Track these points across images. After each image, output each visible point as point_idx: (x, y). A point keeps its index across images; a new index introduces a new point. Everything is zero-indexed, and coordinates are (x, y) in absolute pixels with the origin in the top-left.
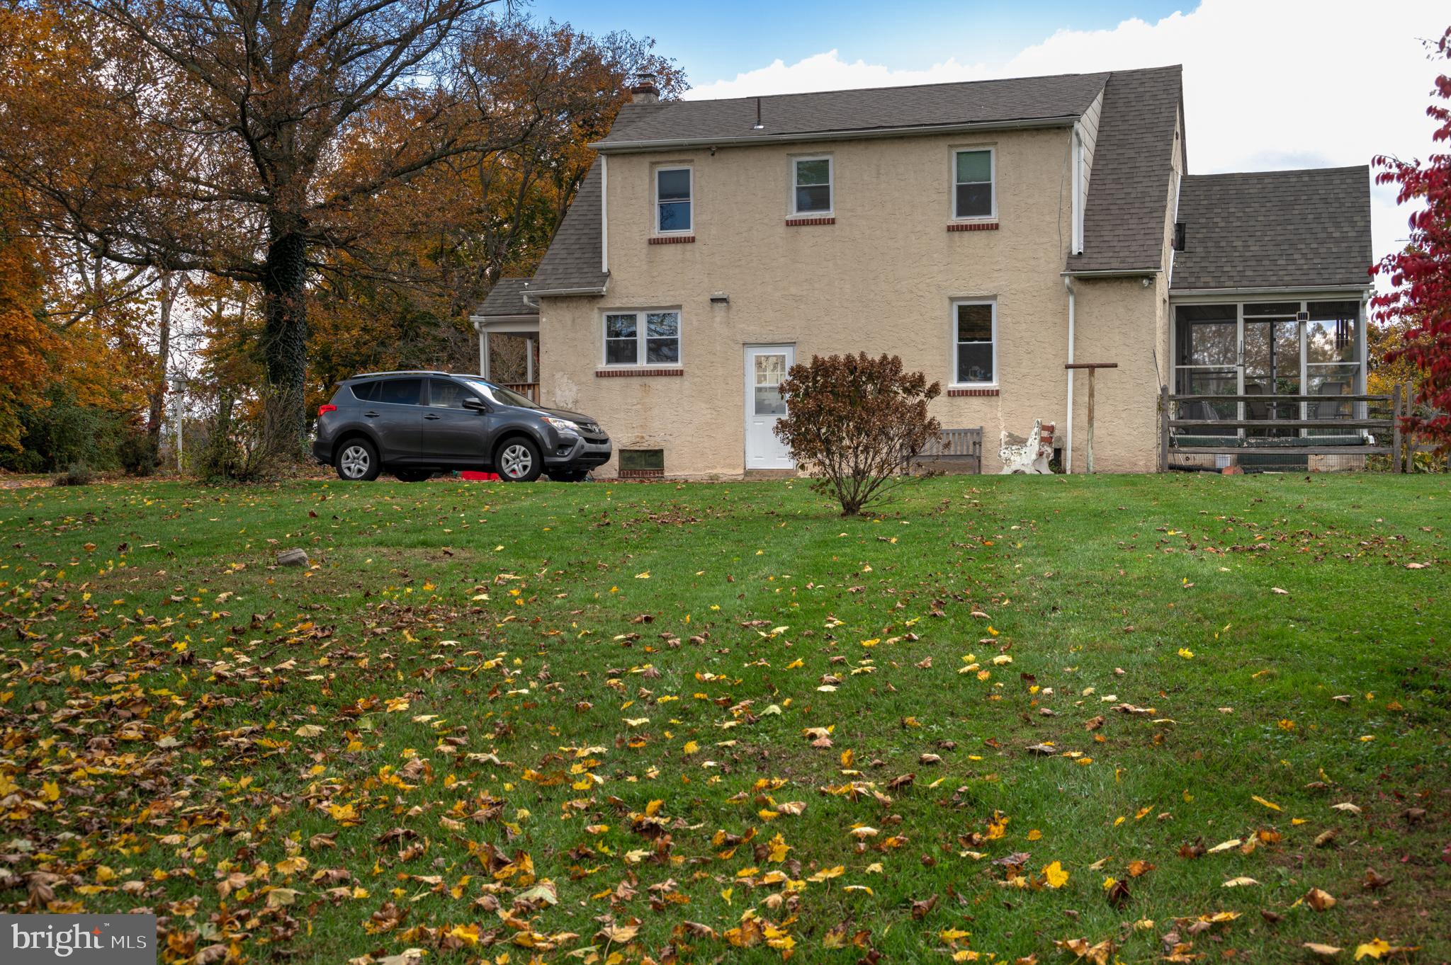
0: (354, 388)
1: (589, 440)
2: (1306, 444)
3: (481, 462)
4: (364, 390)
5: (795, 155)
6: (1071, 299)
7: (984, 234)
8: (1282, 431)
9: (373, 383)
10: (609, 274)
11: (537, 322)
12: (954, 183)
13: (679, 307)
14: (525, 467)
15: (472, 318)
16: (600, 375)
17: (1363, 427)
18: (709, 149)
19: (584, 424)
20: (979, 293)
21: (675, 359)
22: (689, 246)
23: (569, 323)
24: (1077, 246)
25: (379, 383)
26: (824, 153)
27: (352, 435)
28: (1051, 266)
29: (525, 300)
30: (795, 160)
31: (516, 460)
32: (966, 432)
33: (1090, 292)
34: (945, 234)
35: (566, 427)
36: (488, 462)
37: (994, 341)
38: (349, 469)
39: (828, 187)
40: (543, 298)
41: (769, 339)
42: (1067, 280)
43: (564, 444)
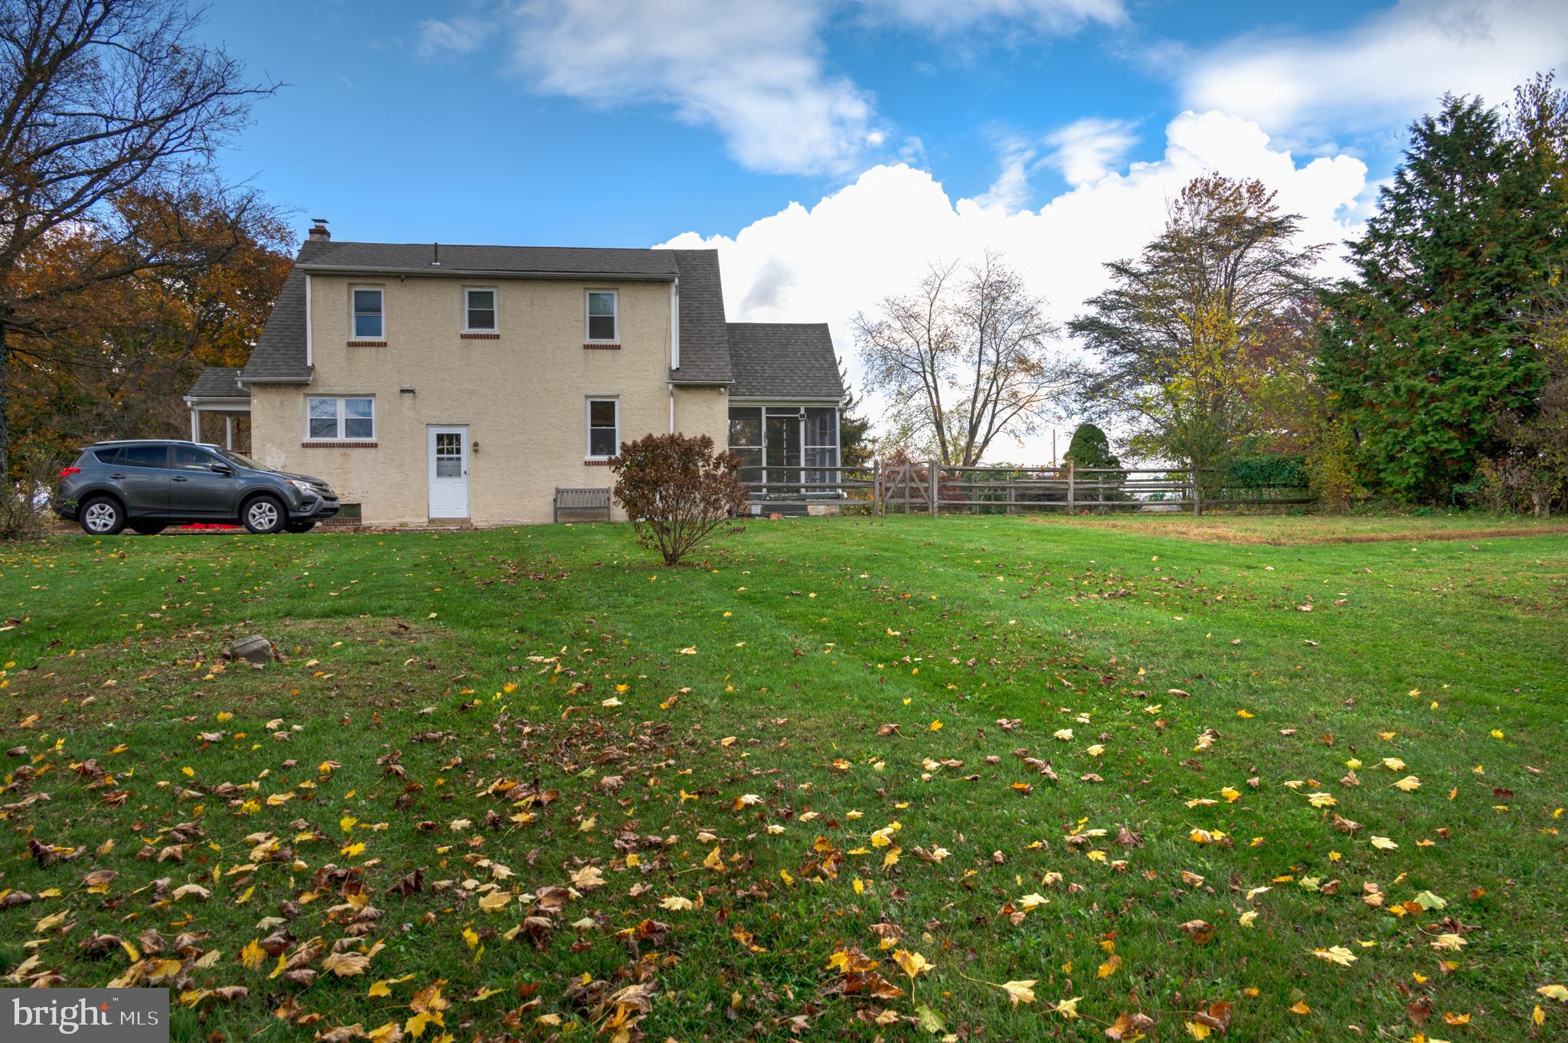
0: (97, 453)
1: (326, 498)
2: (804, 498)
3: (228, 516)
4: (107, 455)
5: (468, 286)
6: (672, 399)
7: (610, 351)
8: (789, 490)
9: (117, 449)
10: (313, 368)
11: (248, 403)
12: (588, 315)
13: (374, 395)
14: (271, 521)
15: (185, 398)
16: (305, 446)
17: (839, 487)
18: (399, 277)
19: (320, 486)
20: (607, 393)
21: (369, 435)
22: (381, 349)
23: (278, 404)
24: (675, 365)
25: (124, 450)
26: (490, 287)
27: (95, 495)
28: (658, 378)
29: (240, 385)
30: (467, 291)
31: (262, 516)
32: (598, 491)
33: (684, 396)
34: (582, 350)
35: (305, 488)
36: (236, 517)
37: (617, 427)
38: (94, 523)
39: (493, 312)
40: (255, 384)
41: (448, 422)
42: (671, 387)
43: (306, 501)
